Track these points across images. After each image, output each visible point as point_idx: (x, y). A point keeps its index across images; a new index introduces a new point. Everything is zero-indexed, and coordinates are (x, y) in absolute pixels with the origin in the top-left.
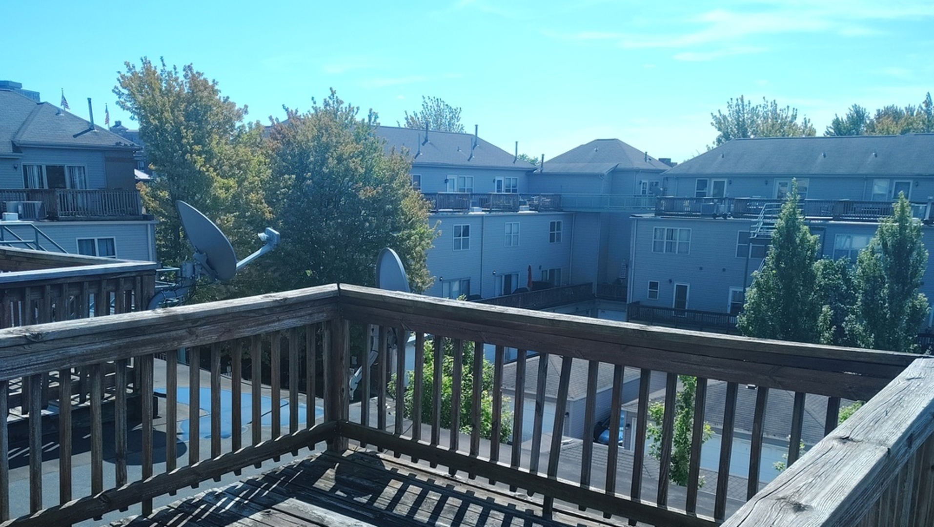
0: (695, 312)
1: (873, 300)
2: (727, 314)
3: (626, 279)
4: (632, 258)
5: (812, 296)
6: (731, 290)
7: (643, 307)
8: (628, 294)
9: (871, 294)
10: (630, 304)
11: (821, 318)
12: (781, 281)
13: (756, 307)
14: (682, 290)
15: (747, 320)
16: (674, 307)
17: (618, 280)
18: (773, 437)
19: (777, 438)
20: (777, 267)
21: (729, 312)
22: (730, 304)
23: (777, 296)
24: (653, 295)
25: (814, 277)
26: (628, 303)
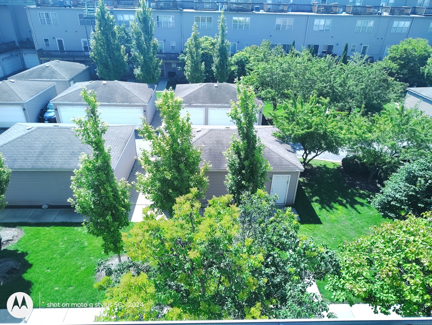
0: (69, 51)
1: (139, 42)
2: (83, 51)
3: (32, 37)
4: (32, 28)
5: (116, 42)
6: (82, 40)
7: (44, 51)
8: (35, 45)
9: (138, 39)
10: (38, 51)
11: (122, 51)
12: (104, 36)
13: (96, 48)
14: (60, 42)
15: (94, 54)
16: (59, 50)
17: (28, 39)
18: (119, 104)
19: (121, 104)
20: (100, 29)
21: (83, 50)
22: (83, 46)
23: (103, 42)
24: (48, 45)
25: (115, 33)
26: (36, 50)
